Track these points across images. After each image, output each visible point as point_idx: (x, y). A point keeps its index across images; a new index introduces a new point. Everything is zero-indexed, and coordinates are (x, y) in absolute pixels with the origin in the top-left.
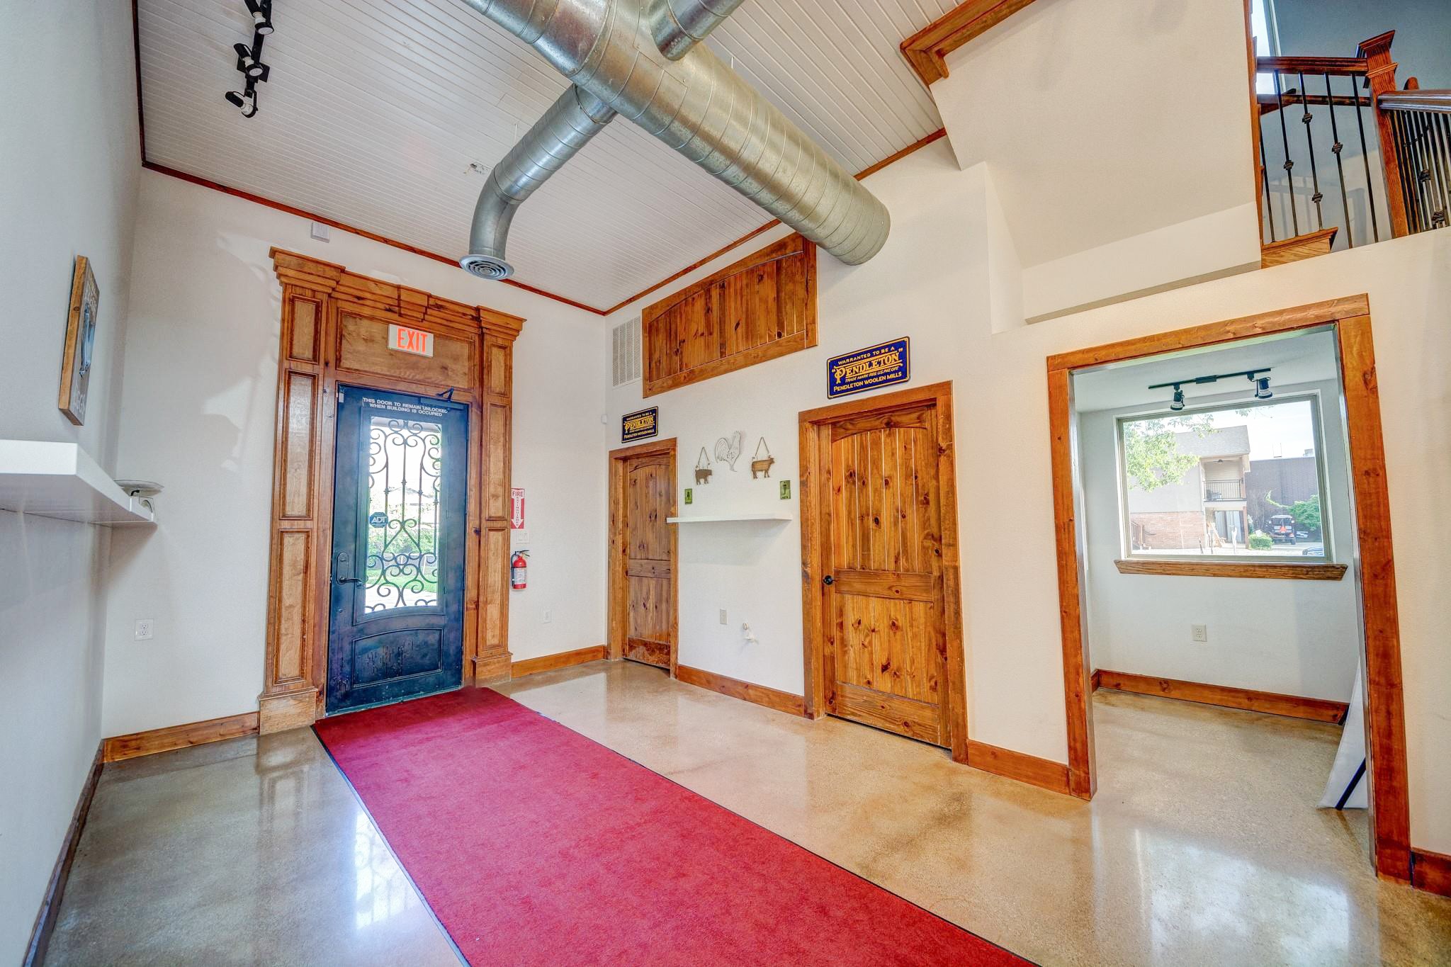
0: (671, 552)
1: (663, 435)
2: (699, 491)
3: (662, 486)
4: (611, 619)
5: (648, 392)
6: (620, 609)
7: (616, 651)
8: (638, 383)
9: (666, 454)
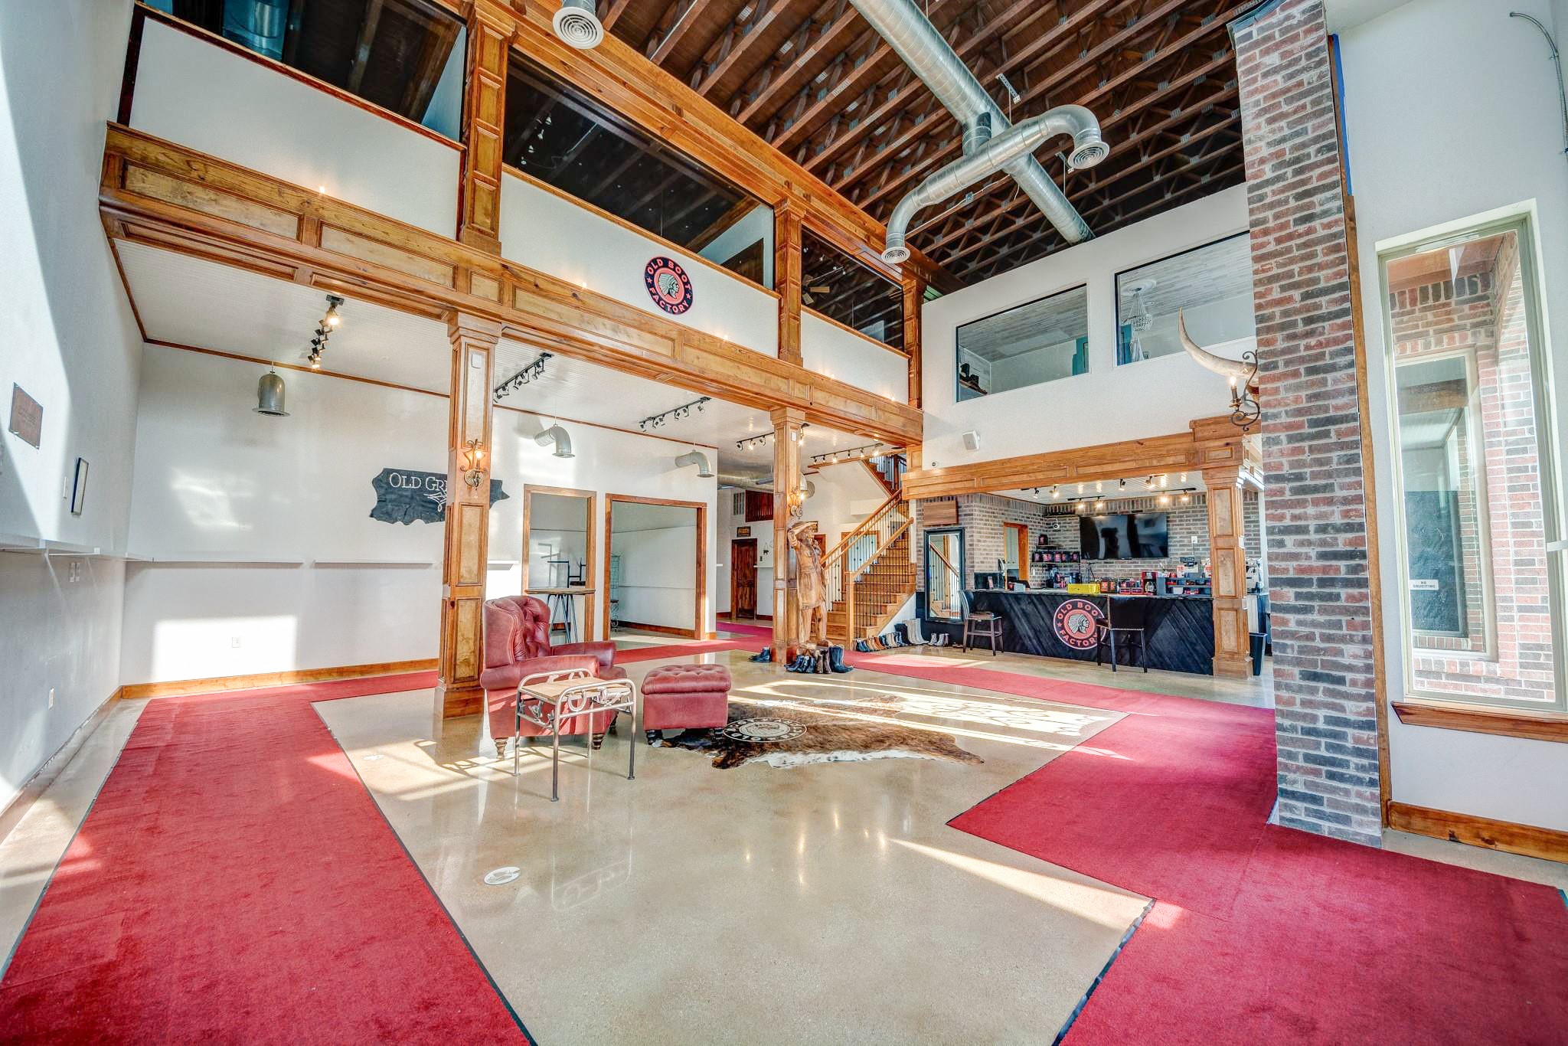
0: (754, 577)
1: (752, 537)
2: (765, 556)
3: (751, 553)
4: (732, 601)
5: (748, 520)
6: (735, 598)
7: (734, 613)
8: (743, 516)
9: (753, 543)
